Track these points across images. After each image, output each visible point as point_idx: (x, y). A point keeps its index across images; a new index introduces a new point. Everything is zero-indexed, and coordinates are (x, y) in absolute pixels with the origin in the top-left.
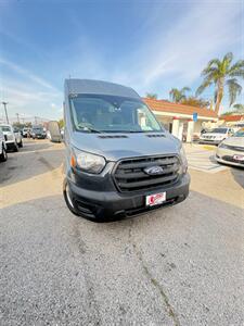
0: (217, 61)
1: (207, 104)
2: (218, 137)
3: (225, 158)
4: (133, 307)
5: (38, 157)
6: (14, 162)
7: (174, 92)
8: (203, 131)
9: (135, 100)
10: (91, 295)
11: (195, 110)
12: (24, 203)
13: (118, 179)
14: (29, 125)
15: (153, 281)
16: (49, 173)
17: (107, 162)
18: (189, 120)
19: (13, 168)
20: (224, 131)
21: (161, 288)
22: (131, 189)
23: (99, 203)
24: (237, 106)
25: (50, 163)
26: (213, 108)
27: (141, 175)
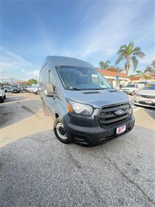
0: (125, 46)
1: (121, 70)
2: (131, 90)
3: (140, 102)
4: (126, 199)
5: (21, 105)
6: (5, 110)
7: (102, 63)
8: (121, 86)
9: (92, 69)
10: (97, 195)
11: (116, 74)
12: (25, 138)
13: (101, 119)
14: (8, 84)
15: (130, 181)
16: (33, 116)
17: (94, 109)
18: (113, 80)
19: (6, 114)
20: (133, 86)
21: (136, 185)
22: (107, 125)
23: (91, 135)
24: (138, 72)
25: (32, 109)
26: (125, 73)
27: (112, 115)
